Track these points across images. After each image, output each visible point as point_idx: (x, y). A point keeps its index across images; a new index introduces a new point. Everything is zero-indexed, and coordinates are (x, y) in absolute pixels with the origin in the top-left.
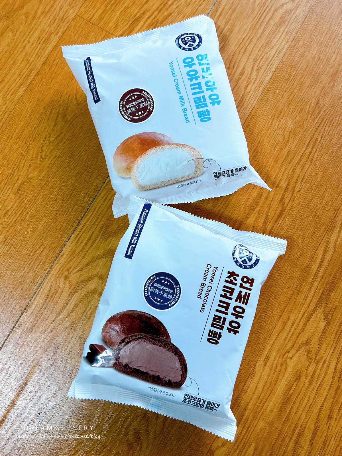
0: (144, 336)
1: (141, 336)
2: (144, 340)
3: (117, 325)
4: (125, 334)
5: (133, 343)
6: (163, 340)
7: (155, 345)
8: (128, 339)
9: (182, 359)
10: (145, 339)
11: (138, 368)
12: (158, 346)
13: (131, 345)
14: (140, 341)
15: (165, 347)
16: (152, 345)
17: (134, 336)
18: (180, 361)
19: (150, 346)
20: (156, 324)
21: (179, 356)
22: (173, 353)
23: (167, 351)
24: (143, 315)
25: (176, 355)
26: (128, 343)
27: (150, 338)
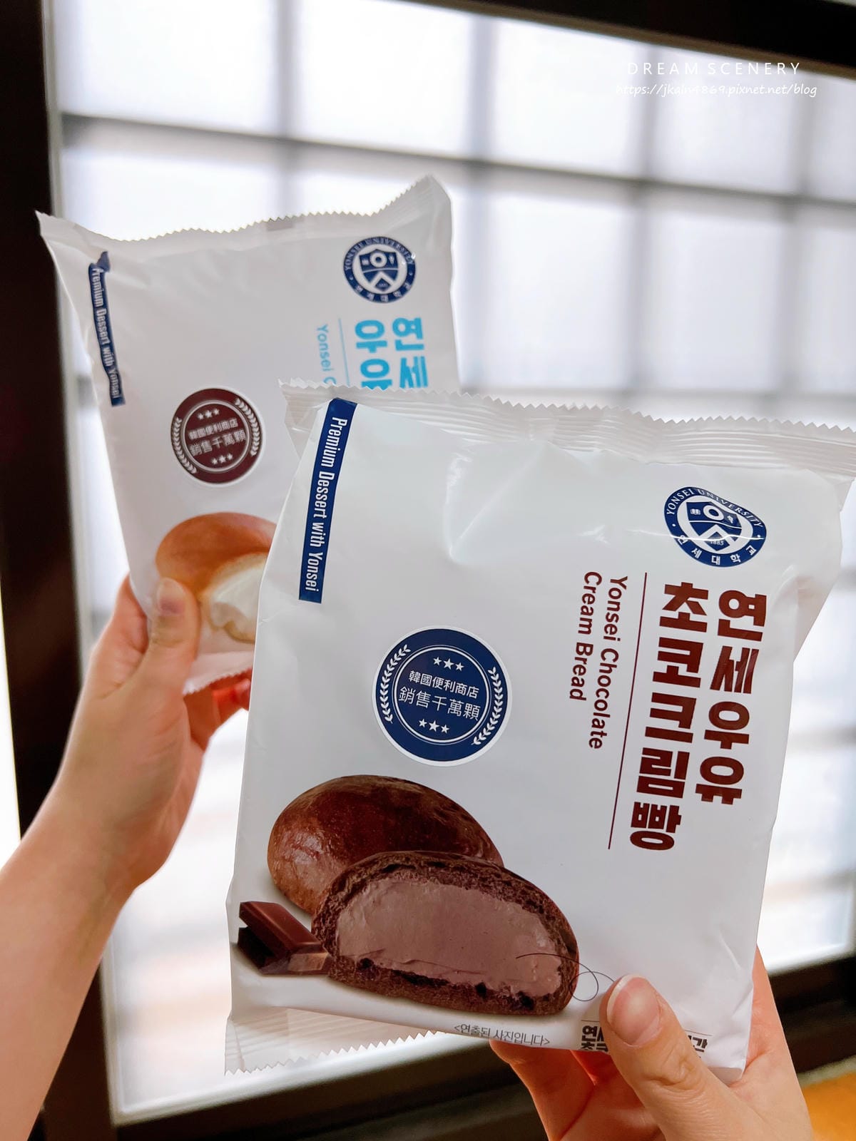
0: (408, 859)
1: (398, 861)
2: (408, 872)
3: (312, 831)
4: (342, 859)
5: (374, 886)
6: (477, 864)
7: (451, 886)
8: (355, 878)
9: (554, 918)
10: (412, 867)
11: (407, 969)
12: (463, 888)
13: (368, 897)
14: (396, 877)
15: (485, 885)
16: (441, 885)
17: (373, 862)
18: (547, 927)
19: (435, 891)
20: (441, 814)
21: (541, 911)
22: (518, 902)
23: (496, 901)
24: (389, 787)
25: (530, 910)
26: (358, 889)
27: (431, 864)
